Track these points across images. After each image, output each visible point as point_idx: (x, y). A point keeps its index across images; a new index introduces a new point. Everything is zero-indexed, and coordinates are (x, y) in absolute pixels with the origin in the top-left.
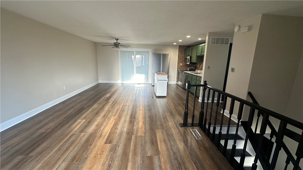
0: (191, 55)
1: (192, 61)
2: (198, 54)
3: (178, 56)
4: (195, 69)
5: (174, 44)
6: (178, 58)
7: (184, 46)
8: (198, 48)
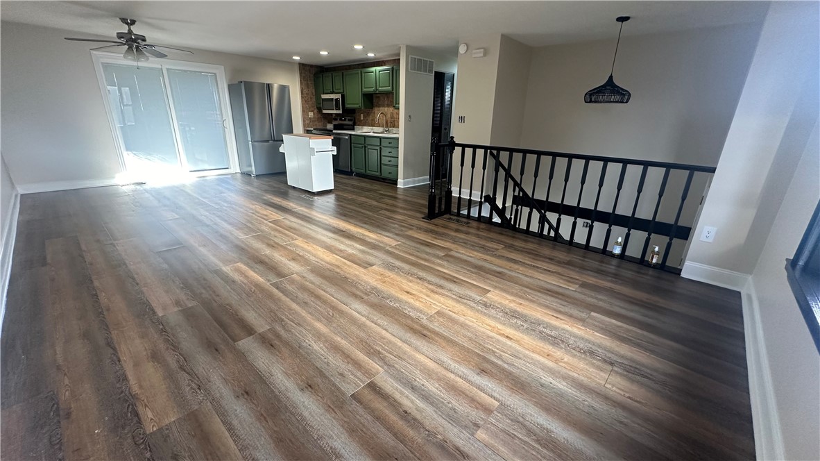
0: (341, 91)
1: (347, 106)
2: (364, 90)
3: (302, 93)
4: (355, 124)
5: (294, 58)
6: (302, 97)
7: (311, 66)
8: (363, 74)
